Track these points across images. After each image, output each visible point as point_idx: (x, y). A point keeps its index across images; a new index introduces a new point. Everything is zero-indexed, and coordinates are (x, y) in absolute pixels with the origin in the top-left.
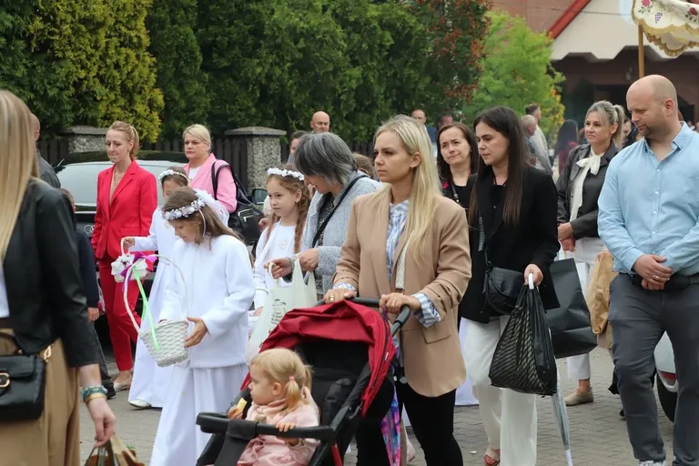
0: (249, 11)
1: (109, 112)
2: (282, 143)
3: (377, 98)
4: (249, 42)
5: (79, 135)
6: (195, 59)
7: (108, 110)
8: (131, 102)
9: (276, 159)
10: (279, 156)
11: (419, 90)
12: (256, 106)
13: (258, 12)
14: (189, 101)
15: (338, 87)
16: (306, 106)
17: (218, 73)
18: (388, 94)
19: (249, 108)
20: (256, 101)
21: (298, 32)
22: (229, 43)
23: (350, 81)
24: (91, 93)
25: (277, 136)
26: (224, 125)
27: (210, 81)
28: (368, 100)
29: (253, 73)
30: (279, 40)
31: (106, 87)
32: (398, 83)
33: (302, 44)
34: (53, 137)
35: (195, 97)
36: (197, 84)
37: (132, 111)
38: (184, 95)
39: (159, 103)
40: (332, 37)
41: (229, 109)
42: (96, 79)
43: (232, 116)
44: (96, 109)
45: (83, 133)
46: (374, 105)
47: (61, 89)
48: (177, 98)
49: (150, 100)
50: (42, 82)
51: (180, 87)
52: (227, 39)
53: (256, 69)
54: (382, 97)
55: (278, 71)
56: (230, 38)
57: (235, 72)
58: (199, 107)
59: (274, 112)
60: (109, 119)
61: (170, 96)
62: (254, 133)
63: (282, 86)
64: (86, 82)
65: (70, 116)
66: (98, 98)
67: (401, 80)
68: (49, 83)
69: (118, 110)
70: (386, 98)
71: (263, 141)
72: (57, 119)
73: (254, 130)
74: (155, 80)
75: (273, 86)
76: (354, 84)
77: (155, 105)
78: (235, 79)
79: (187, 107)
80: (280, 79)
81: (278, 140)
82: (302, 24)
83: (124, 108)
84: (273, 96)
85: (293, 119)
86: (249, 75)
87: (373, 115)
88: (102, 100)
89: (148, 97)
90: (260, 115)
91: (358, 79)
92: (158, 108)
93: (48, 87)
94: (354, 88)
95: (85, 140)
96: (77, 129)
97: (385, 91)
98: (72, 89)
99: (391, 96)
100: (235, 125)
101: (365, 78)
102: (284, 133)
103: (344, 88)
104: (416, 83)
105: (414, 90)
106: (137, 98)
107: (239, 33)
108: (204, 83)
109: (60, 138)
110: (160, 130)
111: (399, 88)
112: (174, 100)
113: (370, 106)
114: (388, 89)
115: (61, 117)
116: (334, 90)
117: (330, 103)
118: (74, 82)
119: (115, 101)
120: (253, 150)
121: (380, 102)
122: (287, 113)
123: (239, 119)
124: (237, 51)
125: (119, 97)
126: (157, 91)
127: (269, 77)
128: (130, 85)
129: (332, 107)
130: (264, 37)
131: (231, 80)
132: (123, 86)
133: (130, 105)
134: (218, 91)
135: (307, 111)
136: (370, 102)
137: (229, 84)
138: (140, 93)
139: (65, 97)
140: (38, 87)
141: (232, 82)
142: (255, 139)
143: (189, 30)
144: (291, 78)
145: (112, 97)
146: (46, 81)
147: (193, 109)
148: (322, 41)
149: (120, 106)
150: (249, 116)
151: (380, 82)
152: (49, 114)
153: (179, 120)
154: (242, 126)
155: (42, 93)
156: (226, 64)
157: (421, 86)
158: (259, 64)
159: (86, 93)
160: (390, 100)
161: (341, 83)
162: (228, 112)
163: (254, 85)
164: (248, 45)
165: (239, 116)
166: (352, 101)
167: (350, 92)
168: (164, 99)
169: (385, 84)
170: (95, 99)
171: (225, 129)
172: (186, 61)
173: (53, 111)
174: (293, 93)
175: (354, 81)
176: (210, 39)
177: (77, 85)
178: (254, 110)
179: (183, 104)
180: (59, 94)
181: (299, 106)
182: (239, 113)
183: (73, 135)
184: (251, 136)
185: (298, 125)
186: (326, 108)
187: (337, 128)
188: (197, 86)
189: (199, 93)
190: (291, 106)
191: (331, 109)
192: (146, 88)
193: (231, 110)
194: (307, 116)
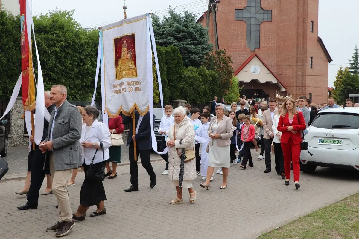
0: (179, 72)
6: (166, 83)
13: (181, 72)
15: (199, 90)
17: (171, 86)
19: (178, 95)
20: (180, 94)
21: (190, 76)
22: (174, 79)
29: (180, 86)
30: (186, 79)
33: (191, 80)
40: (198, 78)
46: (207, 95)
49: (156, 93)
52: (173, 78)
53: (181, 85)
55: (185, 86)
57: (175, 86)
58: (167, 95)
59: (184, 96)
63: (186, 90)
67: (213, 89)
70: (209, 93)
73: (180, 100)
74: (157, 88)
75: (184, 90)
76: (203, 90)
78: (175, 88)
80: (186, 88)
82: (191, 75)
84: (184, 92)
85: (188, 98)
86: (179, 87)
92: (158, 95)
100: (175, 99)
101: (205, 88)
102: (186, 101)
104: (216, 90)
107: (176, 77)
110: (158, 100)
111: (212, 91)
114: (210, 91)
116: (198, 91)
117: (197, 94)
121: (208, 94)
124: (176, 81)
126: (158, 91)
127: (183, 88)
130: (182, 78)
134: (171, 91)
141: (174, 89)
142: (180, 103)
143: (165, 76)
144: (188, 88)
147: (166, 95)
148: (196, 79)
150: (178, 97)
151: (208, 89)
154: (176, 99)
156: (173, 84)
158: (181, 84)
160: (210, 94)
163: (180, 90)
164: (178, 80)
166: (202, 94)
167: (202, 92)
168: (159, 93)
171: (172, 100)
174: (189, 92)
175: (203, 89)
176: (170, 78)
178: (179, 96)
181: (190, 95)
182: (176, 96)
184: (179, 102)
185: (189, 100)
186: (196, 95)
187: (198, 100)
188: (167, 90)
189: (167, 91)
190: (188, 95)
191: (197, 96)
192: (155, 90)
193: (174, 96)
194: (192, 97)
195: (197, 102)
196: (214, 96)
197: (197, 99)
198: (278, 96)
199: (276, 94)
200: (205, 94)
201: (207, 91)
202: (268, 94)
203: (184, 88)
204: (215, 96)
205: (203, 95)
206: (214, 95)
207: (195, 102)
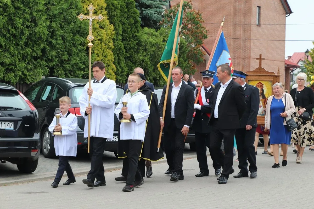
0: (136, 36)
4: (136, 48)
13: (139, 36)
14: (122, 69)
21: (152, 43)
30: (147, 47)
35: (124, 68)
38: (120, 67)
39: (114, 69)
49: (112, 68)
51: (119, 64)
55: (146, 59)
56: (130, 46)
57: (131, 59)
58: (125, 71)
74: (113, 61)
78: (131, 61)
79: (121, 71)
86: (137, 59)
92: (114, 71)
107: (133, 44)
110: (116, 80)
112: (118, 69)
124: (132, 50)
126: (114, 65)
130: (141, 46)
137: (129, 63)
143: (121, 43)
156: (129, 55)
158: (140, 56)
163: (138, 63)
164: (135, 48)
172: (121, 54)
181: (150, 71)
188: (123, 64)
189: (124, 66)
192: (111, 64)
194: (153, 75)
195: (159, 82)
203: (145, 61)
207: (157, 82)
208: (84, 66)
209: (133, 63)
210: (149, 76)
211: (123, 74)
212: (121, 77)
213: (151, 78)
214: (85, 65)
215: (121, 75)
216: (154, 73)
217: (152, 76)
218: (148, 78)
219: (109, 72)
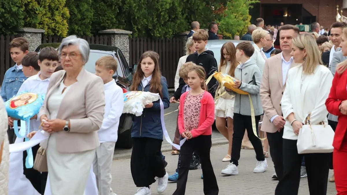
1: (42, 20)
2: (129, 38)
3: (178, 14)
5: (27, 32)
7: (41, 19)
8: (53, 14)
9: (127, 47)
10: (128, 45)
11: (200, 9)
12: (116, 17)
14: (82, 14)
15: (159, 8)
16: (142, 17)
18: (183, 12)
19: (112, 18)
20: (116, 15)
23: (166, 4)
24: (33, 10)
25: (127, 34)
26: (98, 28)
27: (92, 4)
28: (173, 15)
31: (41, 7)
32: (189, 6)
34: (13, 33)
35: (85, 13)
36: (86, 5)
37: (53, 20)
38: (80, 11)
39: (67, 15)
41: (102, 19)
42: (36, 2)
43: (103, 23)
44: (36, 19)
45: (29, 31)
46: (176, 17)
47: (19, 7)
48: (76, 13)
49: (62, 14)
50: (9, 3)
51: (78, 7)
54: (180, 13)
58: (88, 18)
59: (125, 22)
60: (41, 24)
61: (72, 12)
62: (116, 32)
63: (130, 7)
64: (31, 4)
65: (22, 22)
66: (37, 12)
67: (190, 4)
68: (12, 4)
69: (47, 19)
70: (183, 14)
71: (120, 37)
72: (15, 23)
73: (116, 31)
74: (65, 3)
75: (125, 7)
76: (168, 6)
77: (65, 16)
78: (105, 3)
79: (81, 18)
80: (129, 3)
81: (128, 36)
83: (49, 18)
84: (125, 12)
85: (135, 25)
87: (176, 23)
88: (39, 13)
89: (62, 12)
90: (117, 22)
91: (170, 4)
92: (66, 18)
93: (12, 6)
94: (168, 8)
95: (30, 35)
96: (26, 29)
97: (182, 10)
98: (24, 7)
99: (185, 13)
100: (104, 28)
102: (131, 33)
103: (163, 8)
104: (198, 6)
105: (197, 10)
106: (56, 13)
108: (89, 4)
109: (17, 33)
110: (68, 30)
111: (189, 9)
112: (74, 14)
113: (174, 18)
114: (184, 9)
115: (17, 22)
116: (157, 10)
117: (155, 17)
118: (25, 4)
119: (45, 14)
120: (115, 42)
121: (180, 16)
122: (132, 21)
123: (107, 25)
125: (48, 12)
126: (66, 9)
128: (53, 5)
129: (156, 19)
131: (102, 3)
132: (49, 6)
133: (52, 16)
134: (96, 9)
135: (142, 20)
136: (174, 16)
137: (102, 5)
138: (57, 10)
139: (21, 12)
140: (7, 6)
141: (103, 4)
142: (116, 36)
144: (134, 3)
145: (44, 12)
146: (11, 3)
147: (84, 19)
149: (47, 17)
150: (112, 23)
151: (180, 5)
152: (12, 21)
153: (77, 25)
154: (108, 28)
155: (9, 9)
157: (201, 8)
159: (31, 10)
160: (185, 15)
161: (161, 5)
162: (101, 20)
163: (116, 6)
165: (107, 23)
166: (167, 16)
167: (165, 11)
168: (70, 13)
169: (182, 7)
170: (35, 13)
171: (99, 30)
173: (14, 19)
174: (136, 11)
175: (168, 5)
177: (26, 5)
178: (115, 19)
179: (79, 16)
180: (18, 10)
181: (138, 17)
182: (107, 21)
183: (24, 32)
184: (114, 34)
185: (137, 28)
186: (153, 19)
187: (158, 30)
188: (86, 6)
189: (87, 10)
190: (134, 18)
191: (155, 20)
192: (61, 7)
193: (103, 20)
194: (143, 23)
195: (154, 33)
196: (192, 21)
197: (154, 26)
198: (340, 19)
199: (336, 14)
200: (173, 17)
201: (176, 10)
202: (314, 15)
204: (196, 20)
205: (168, 18)
206: (193, 19)
207: (151, 34)
208: (3, 10)
209: (108, 6)
210: (137, 25)
211: (84, 21)
212: (81, 27)
213: (139, 27)
214: (5, 9)
215: (82, 24)
216: (145, 20)
217: (141, 24)
218: (134, 28)
219: (56, 19)
